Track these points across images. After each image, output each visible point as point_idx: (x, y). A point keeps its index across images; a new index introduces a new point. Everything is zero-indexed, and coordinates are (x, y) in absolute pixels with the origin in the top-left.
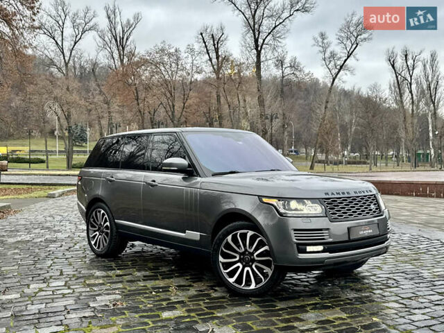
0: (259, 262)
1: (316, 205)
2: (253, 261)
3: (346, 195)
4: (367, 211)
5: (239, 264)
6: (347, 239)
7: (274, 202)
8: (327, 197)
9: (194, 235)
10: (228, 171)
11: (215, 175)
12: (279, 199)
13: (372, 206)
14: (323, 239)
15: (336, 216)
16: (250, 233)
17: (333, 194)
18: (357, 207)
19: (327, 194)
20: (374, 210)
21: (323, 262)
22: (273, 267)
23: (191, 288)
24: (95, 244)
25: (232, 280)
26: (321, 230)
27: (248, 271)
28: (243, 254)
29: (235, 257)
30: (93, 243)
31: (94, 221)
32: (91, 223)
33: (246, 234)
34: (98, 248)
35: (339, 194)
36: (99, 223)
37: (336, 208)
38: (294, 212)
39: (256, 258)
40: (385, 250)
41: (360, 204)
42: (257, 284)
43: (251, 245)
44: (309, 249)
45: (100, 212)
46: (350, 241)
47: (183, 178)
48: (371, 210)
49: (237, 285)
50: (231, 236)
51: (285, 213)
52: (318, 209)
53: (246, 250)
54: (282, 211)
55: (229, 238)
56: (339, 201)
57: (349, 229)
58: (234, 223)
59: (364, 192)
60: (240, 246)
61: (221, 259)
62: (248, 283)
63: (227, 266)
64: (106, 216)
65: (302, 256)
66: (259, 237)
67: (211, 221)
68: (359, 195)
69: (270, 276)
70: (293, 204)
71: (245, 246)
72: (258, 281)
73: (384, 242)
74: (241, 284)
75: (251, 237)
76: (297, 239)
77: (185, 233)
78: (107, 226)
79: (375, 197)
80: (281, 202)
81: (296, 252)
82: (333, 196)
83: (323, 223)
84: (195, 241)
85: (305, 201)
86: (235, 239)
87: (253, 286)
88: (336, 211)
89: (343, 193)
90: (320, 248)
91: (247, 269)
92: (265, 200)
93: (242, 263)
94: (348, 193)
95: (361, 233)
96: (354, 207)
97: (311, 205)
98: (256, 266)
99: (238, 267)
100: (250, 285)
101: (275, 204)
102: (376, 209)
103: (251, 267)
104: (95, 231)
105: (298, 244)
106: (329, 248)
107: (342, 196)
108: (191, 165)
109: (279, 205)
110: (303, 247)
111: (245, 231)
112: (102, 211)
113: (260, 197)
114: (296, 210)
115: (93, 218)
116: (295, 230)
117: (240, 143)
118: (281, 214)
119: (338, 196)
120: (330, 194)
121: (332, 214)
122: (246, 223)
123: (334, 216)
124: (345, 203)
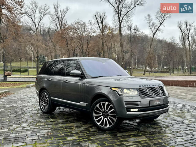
0: (111, 116)
1: (135, 91)
2: (108, 115)
3: (149, 87)
4: (158, 93)
5: (102, 117)
6: (149, 106)
7: (117, 89)
8: (140, 87)
9: (83, 104)
10: (99, 76)
11: (92, 78)
12: (119, 88)
13: (161, 92)
14: (138, 106)
16: (107, 103)
17: (143, 86)
18: (154, 92)
19: (140, 86)
20: (161, 93)
21: (138, 116)
22: (116, 118)
23: (82, 127)
24: (43, 108)
25: (99, 124)
26: (137, 102)
27: (106, 120)
28: (104, 112)
29: (100, 114)
30: (42, 107)
31: (42, 98)
32: (41, 99)
33: (105, 104)
34: (44, 109)
35: (145, 86)
36: (44, 99)
37: (144, 92)
38: (125, 94)
39: (109, 114)
40: (167, 111)
41: (155, 90)
42: (109, 125)
43: (107, 108)
44: (132, 110)
45: (45, 94)
46: (150, 106)
47: (79, 79)
48: (160, 93)
49: (101, 126)
50: (98, 104)
51: (122, 95)
52: (136, 93)
53: (105, 111)
54: (120, 93)
55: (98, 105)
56: (145, 89)
57: (149, 101)
58: (100, 99)
59: (157, 85)
60: (102, 109)
61: (94, 114)
62: (106, 125)
63: (97, 117)
64: (47, 96)
65: (128, 113)
66: (111, 105)
67: (90, 97)
68: (155, 86)
69: (115, 122)
70: (125, 91)
71: (104, 109)
72: (110, 124)
73: (166, 107)
74: (103, 125)
75: (107, 105)
76: (126, 106)
77: (79, 103)
78: (48, 100)
79: (162, 87)
80: (120, 90)
81: (126, 111)
82: (143, 87)
83: (138, 99)
84: (84, 106)
85: (130, 89)
86: (100, 106)
87: (108, 126)
89: (147, 86)
90: (137, 110)
91: (105, 119)
92: (113, 89)
93: (103, 116)
94: (150, 86)
95: (155, 103)
96: (152, 92)
97: (133, 91)
98: (109, 118)
99: (102, 118)
100: (106, 126)
101: (117, 91)
102: (163, 93)
103: (107, 118)
104: (43, 102)
105: (127, 108)
106: (141, 109)
107: (147, 87)
108: (83, 73)
109: (119, 91)
110: (129, 109)
111: (104, 102)
112: (46, 94)
113: (111, 87)
114: (126, 93)
115: (42, 96)
116: (126, 102)
117: (105, 64)
118: (120, 95)
119: (145, 87)
120: (141, 86)
121: (142, 95)
122: (105, 99)
123: (143, 96)
124: (148, 90)
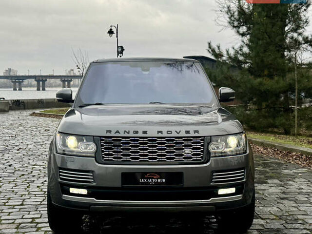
3: (140, 134)
4: (170, 155)
6: (120, 186)
7: (58, 137)
8: (108, 134)
11: (81, 106)
12: (61, 133)
15: (111, 158)
17: (117, 132)
18: (152, 149)
19: (108, 131)
21: (88, 207)
35: (128, 133)
37: (115, 149)
38: (68, 149)
44: (72, 190)
48: (181, 155)
51: (59, 150)
56: (124, 140)
59: (179, 133)
65: (66, 197)
68: (167, 136)
79: (203, 139)
80: (62, 138)
81: (61, 192)
82: (117, 135)
88: (114, 152)
89: (136, 132)
90: (84, 192)
94: (145, 132)
97: (86, 142)
102: (196, 154)
105: (62, 185)
107: (132, 135)
110: (67, 187)
119: (126, 135)
121: (106, 154)
123: (107, 158)
124: (132, 143)
